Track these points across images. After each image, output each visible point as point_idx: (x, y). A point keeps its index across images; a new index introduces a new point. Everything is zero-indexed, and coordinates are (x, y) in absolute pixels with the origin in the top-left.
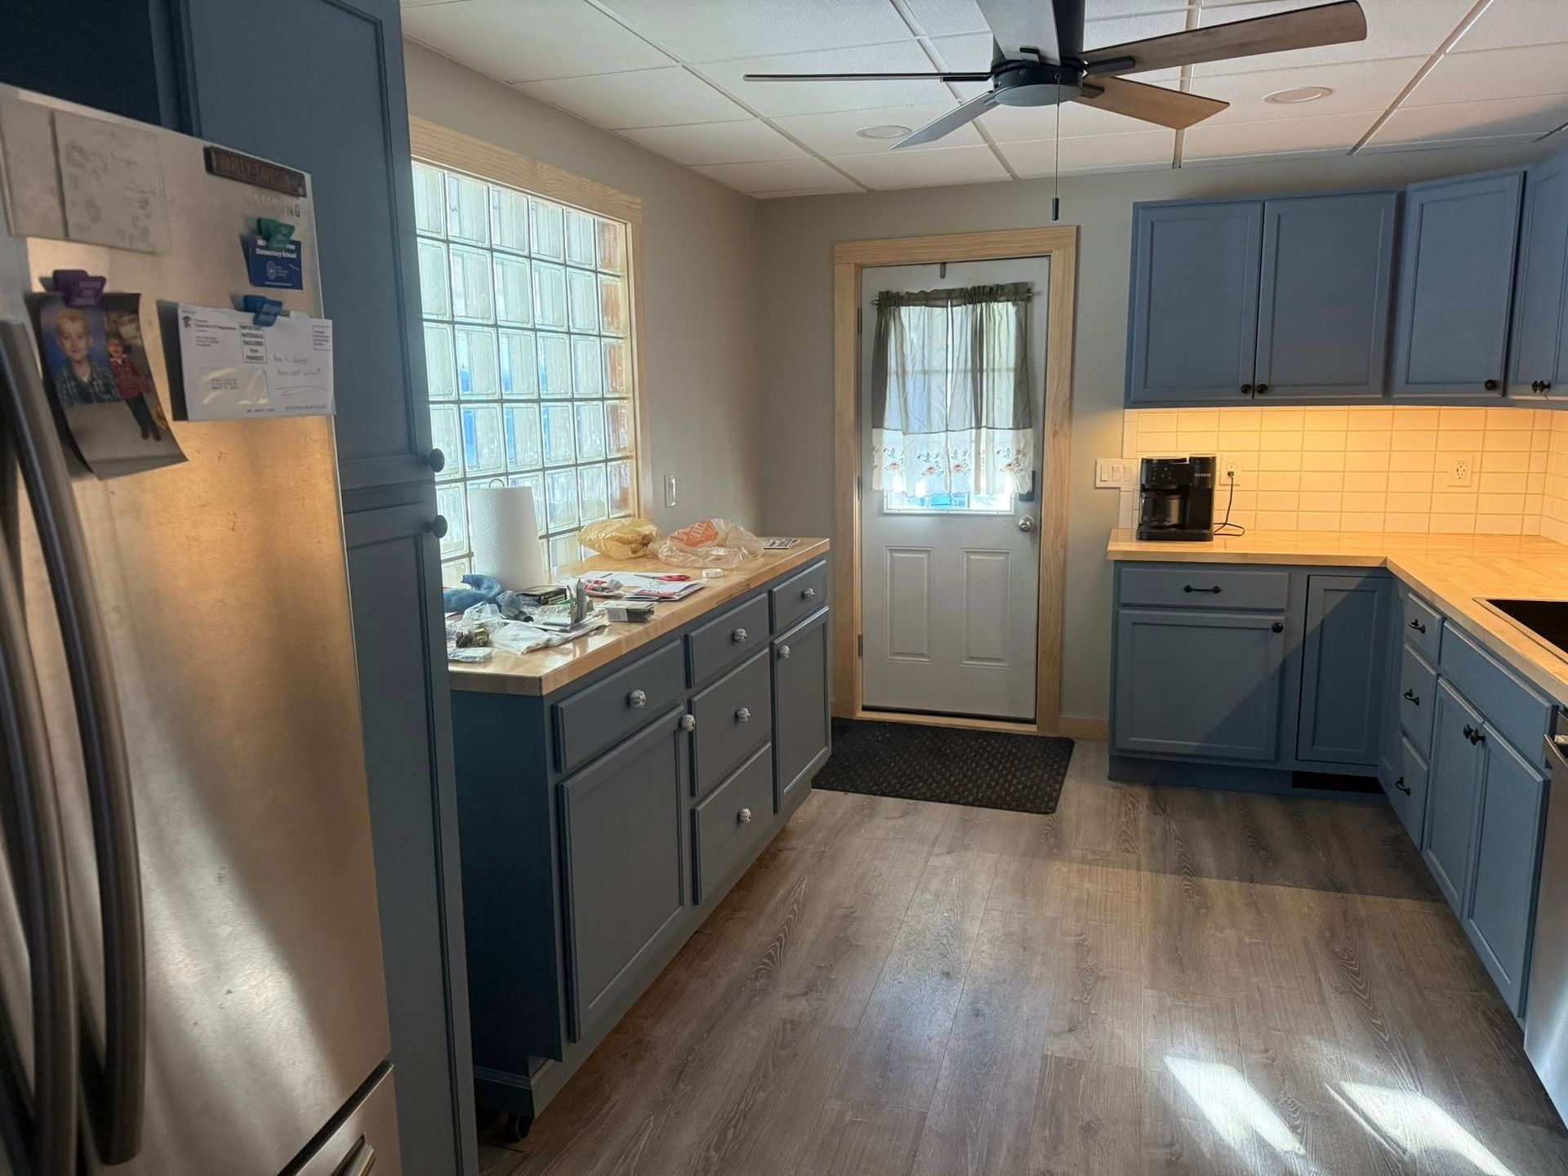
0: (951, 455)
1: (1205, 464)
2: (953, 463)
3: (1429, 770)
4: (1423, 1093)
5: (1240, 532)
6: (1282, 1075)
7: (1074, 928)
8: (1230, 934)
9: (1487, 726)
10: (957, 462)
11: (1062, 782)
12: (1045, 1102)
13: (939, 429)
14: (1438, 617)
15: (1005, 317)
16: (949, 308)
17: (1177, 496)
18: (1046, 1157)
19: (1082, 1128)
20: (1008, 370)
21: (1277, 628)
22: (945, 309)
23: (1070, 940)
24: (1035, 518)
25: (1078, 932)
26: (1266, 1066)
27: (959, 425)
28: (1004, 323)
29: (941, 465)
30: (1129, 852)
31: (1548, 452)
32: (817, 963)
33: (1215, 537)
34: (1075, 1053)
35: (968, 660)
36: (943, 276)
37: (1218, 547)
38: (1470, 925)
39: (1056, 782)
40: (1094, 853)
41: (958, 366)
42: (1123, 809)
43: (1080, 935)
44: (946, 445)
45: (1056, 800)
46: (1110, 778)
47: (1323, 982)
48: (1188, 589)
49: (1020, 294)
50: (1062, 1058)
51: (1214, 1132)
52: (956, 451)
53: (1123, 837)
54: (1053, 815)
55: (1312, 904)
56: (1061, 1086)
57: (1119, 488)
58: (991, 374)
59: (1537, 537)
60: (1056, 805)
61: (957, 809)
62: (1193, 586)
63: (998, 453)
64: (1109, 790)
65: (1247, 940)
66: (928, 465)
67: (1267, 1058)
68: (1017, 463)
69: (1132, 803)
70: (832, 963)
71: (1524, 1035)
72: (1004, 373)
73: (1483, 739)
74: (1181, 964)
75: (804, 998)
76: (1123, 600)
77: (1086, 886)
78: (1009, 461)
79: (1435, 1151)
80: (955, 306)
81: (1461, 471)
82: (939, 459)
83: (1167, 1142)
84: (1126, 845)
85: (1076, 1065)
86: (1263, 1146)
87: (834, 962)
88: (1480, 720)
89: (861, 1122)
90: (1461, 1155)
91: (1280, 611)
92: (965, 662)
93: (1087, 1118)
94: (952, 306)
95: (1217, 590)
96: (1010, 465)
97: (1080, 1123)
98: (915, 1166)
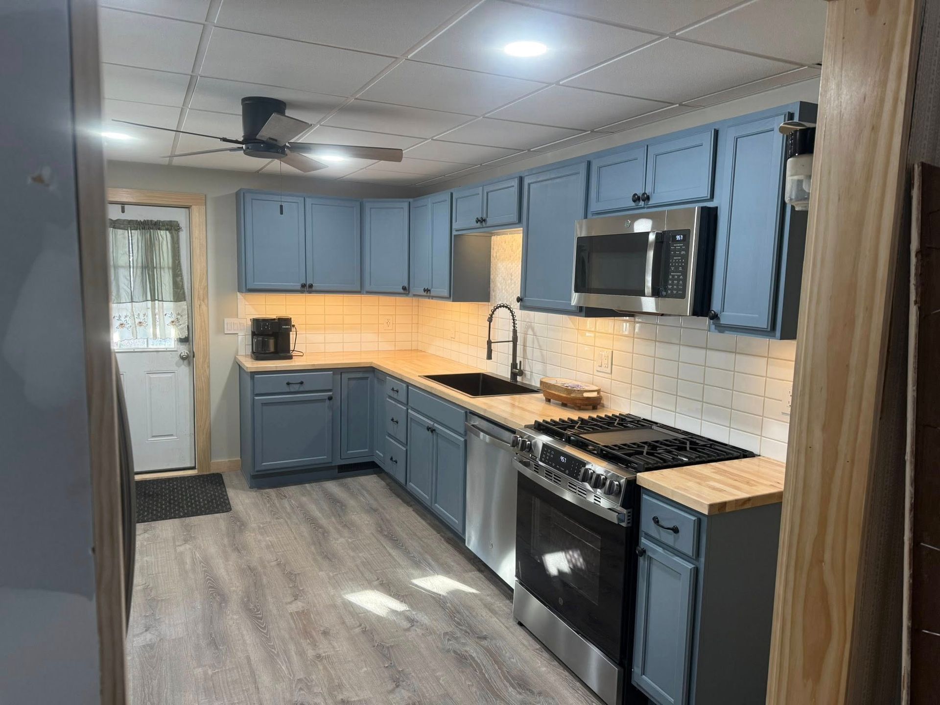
0: (136, 316)
1: (287, 321)
2: (137, 321)
3: (407, 450)
4: (437, 574)
5: (302, 354)
6: (388, 585)
7: (272, 558)
8: (342, 540)
9: (435, 425)
10: (139, 320)
11: (227, 495)
12: (301, 630)
13: (126, 300)
14: (405, 385)
15: (165, 239)
16: (129, 231)
17: (272, 338)
18: (313, 649)
19: (322, 633)
20: (169, 268)
21: (330, 398)
22: (126, 231)
23: (274, 563)
24: (190, 352)
25: (276, 559)
26: (381, 584)
27: (140, 299)
28: (165, 243)
29: (129, 322)
30: (279, 519)
31: (418, 315)
32: (143, 615)
33: (293, 357)
34: (303, 607)
35: (151, 438)
36: (123, 211)
37: (296, 363)
38: (436, 507)
39: (224, 496)
40: (263, 523)
41: (137, 264)
42: (265, 500)
43: (277, 560)
44: (132, 309)
45: (229, 503)
46: (250, 488)
47: (387, 547)
48: (288, 384)
49: (173, 227)
50: (299, 611)
51: (374, 614)
52: (139, 314)
53: (273, 513)
54: (231, 511)
55: (368, 519)
56: (304, 622)
57: (237, 334)
58: (159, 270)
59: (417, 350)
60: (230, 506)
61: (176, 521)
62: (290, 382)
63: (165, 315)
64: (253, 494)
65: (350, 540)
66: (120, 322)
67: (381, 581)
68: (177, 321)
69: (268, 497)
70: (152, 612)
71: (465, 540)
72: (166, 270)
73: (434, 430)
74: (328, 558)
75: (148, 632)
76: (257, 392)
77: (268, 538)
78: (173, 320)
79: (449, 591)
80: (132, 230)
81: (388, 324)
82: (128, 319)
83: (358, 625)
84: (276, 516)
85: (306, 611)
86: (394, 612)
87: (154, 611)
88: (432, 423)
89: (218, 671)
90: (457, 589)
91: (330, 390)
92: (149, 440)
93: (322, 629)
94: (131, 230)
95: (302, 383)
96: (173, 322)
97: (321, 632)
98: (257, 677)
